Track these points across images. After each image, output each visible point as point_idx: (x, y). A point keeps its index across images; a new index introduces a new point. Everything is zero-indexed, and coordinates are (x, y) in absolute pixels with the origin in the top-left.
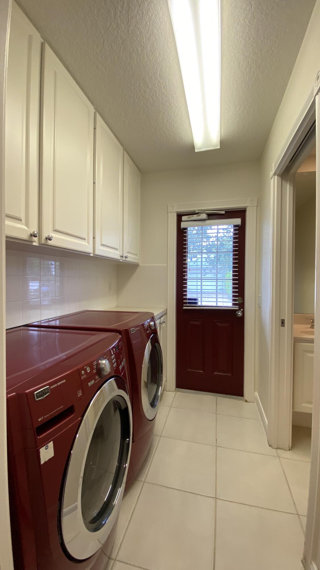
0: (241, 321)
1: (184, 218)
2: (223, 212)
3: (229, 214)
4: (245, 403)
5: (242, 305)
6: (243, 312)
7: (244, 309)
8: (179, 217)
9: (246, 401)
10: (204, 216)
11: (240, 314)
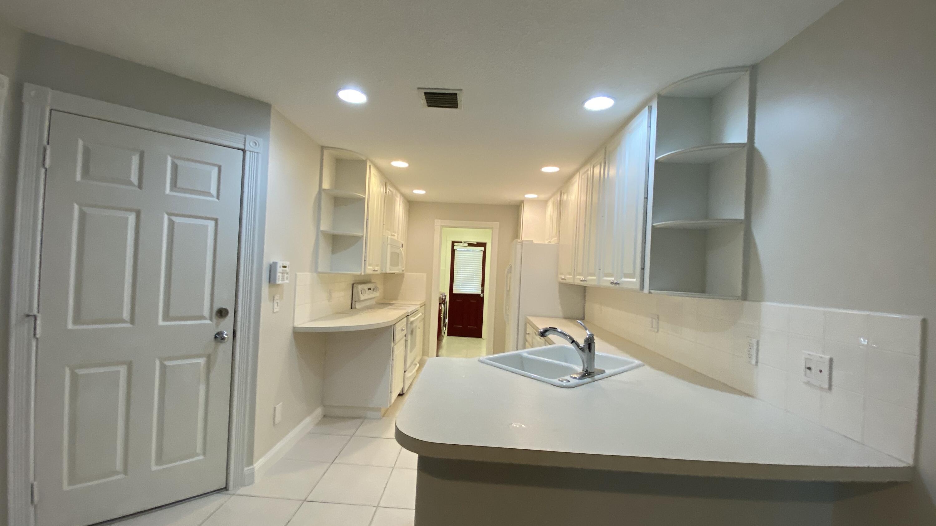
0: (482, 299)
1: (455, 244)
2: (476, 243)
3: (479, 245)
4: (482, 340)
5: (483, 291)
6: (484, 295)
7: (484, 293)
8: (453, 243)
9: (483, 339)
10: (466, 245)
11: (482, 295)
